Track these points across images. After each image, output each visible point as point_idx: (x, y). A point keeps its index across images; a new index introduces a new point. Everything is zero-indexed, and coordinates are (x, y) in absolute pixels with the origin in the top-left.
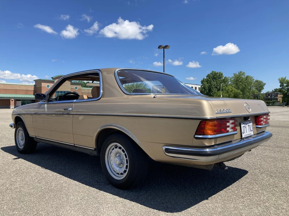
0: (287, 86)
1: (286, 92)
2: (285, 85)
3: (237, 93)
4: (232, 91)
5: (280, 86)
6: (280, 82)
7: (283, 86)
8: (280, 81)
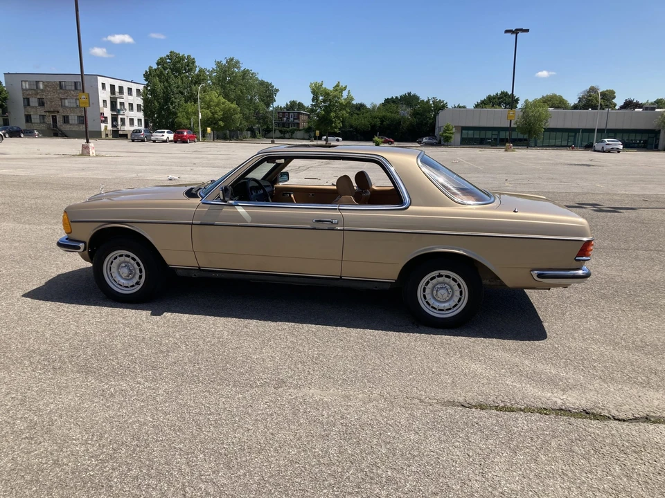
0: (324, 101)
1: (323, 113)
2: (321, 98)
3: (229, 110)
4: (218, 105)
5: (313, 101)
6: (313, 92)
7: (317, 100)
8: (313, 89)
